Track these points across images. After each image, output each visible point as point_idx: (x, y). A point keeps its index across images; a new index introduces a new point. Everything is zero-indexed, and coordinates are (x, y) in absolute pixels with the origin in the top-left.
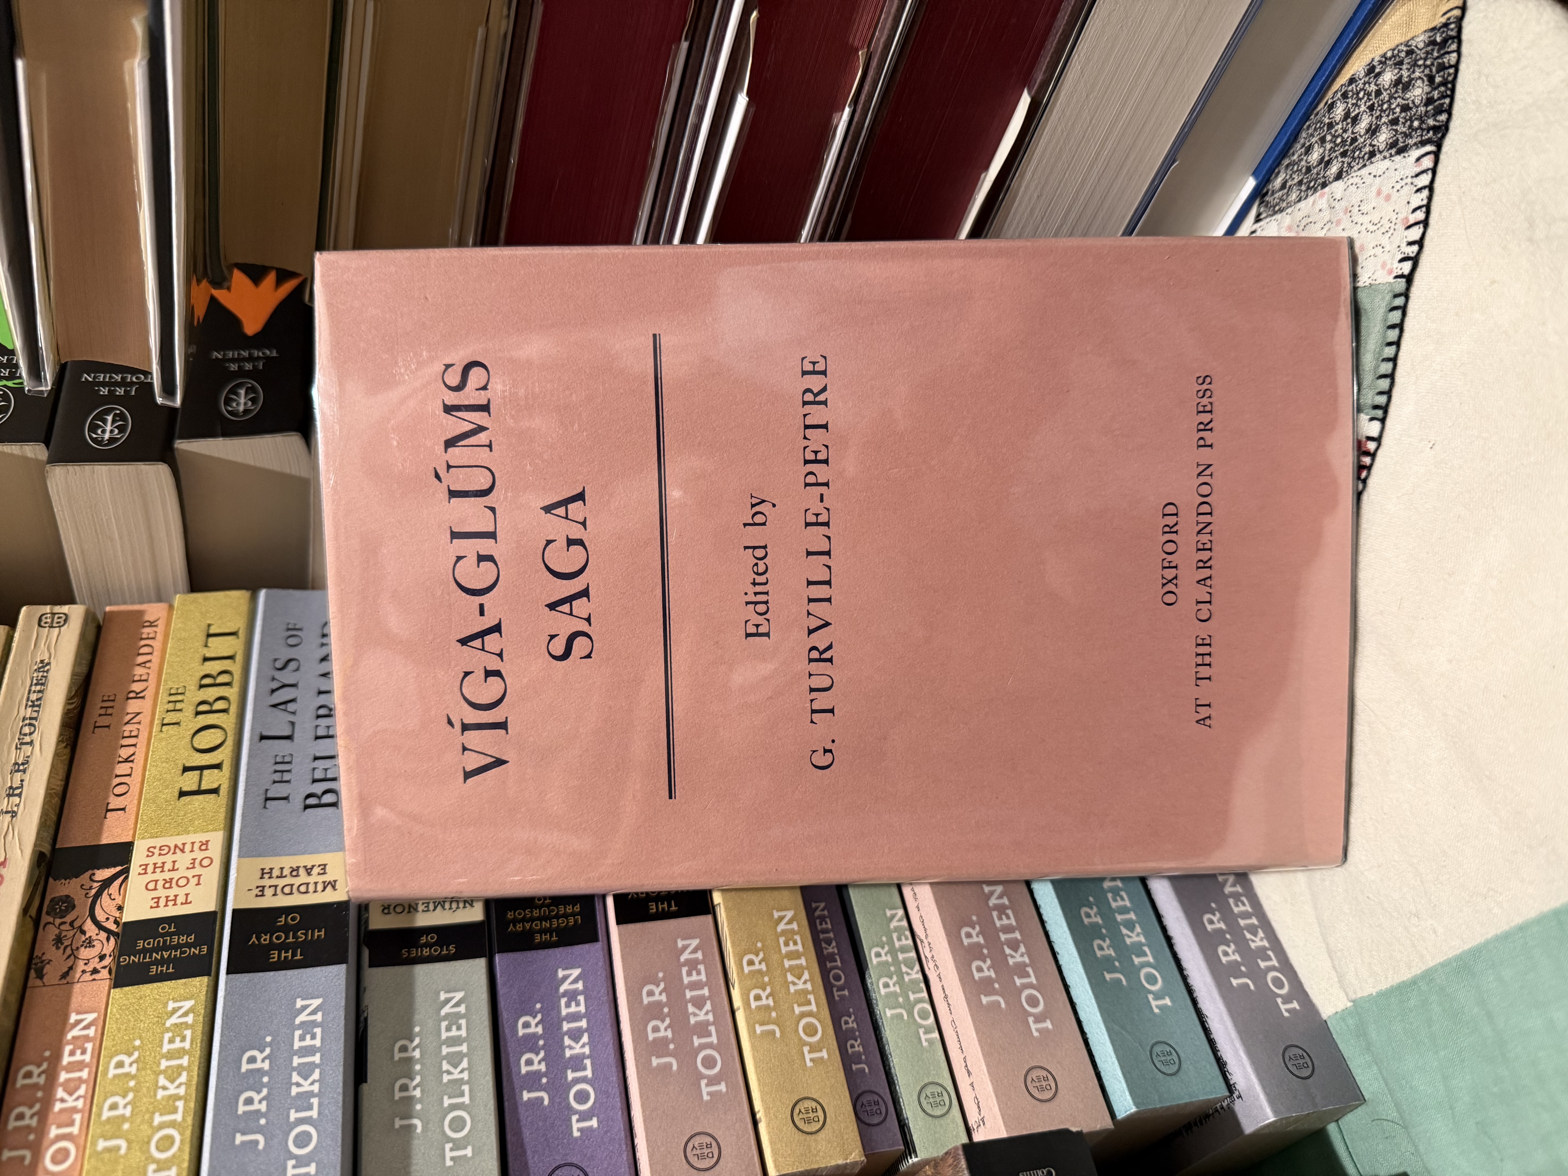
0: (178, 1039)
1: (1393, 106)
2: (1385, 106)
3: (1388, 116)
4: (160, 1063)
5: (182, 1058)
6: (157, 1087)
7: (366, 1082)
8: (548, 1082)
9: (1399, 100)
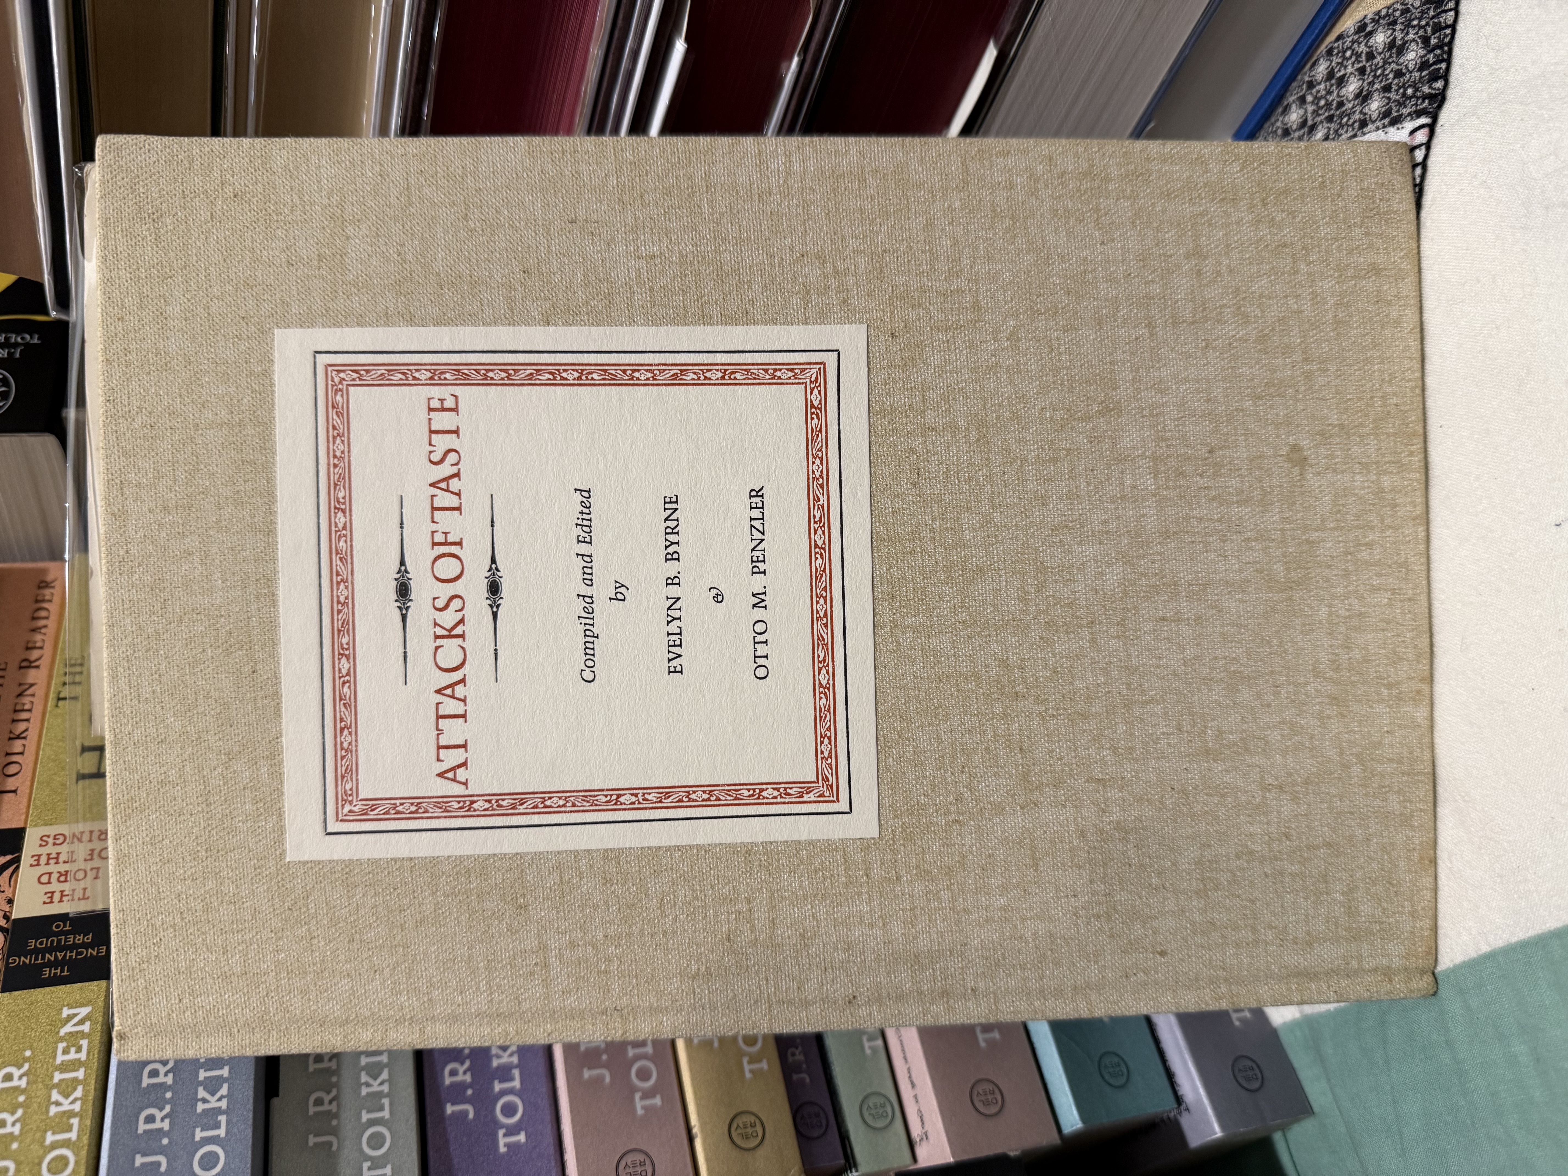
0: (73, 1050)
1: (1387, 72)
2: (1379, 72)
3: (1381, 82)
4: (53, 1077)
5: (77, 1070)
6: (49, 1103)
7: (278, 1095)
8: (473, 1093)
9: (1393, 66)
